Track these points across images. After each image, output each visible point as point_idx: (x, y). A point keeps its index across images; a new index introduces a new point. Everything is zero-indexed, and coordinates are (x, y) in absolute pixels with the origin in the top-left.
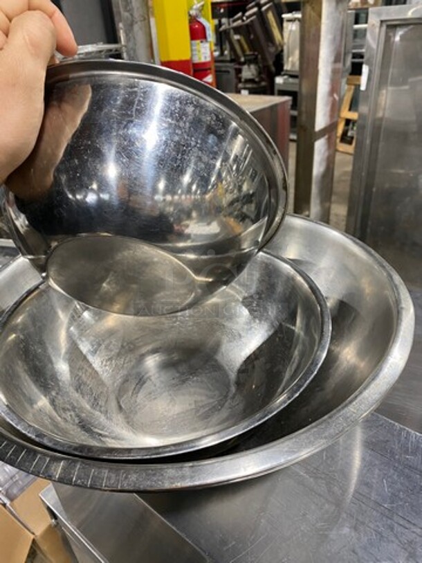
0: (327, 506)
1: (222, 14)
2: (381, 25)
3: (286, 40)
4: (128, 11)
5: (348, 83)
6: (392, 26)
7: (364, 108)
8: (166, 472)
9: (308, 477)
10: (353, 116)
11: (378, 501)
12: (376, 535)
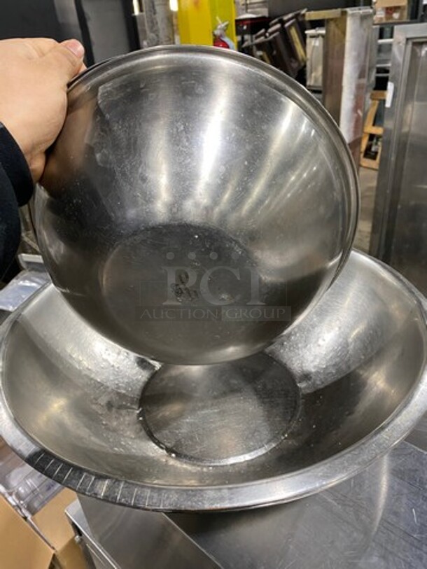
0: (355, 535)
1: (244, 30)
2: (407, 43)
3: (308, 56)
4: (154, 32)
5: (372, 98)
6: (418, 43)
7: (389, 124)
8: (206, 494)
9: (336, 504)
10: (378, 131)
11: (407, 531)
12: (405, 566)
